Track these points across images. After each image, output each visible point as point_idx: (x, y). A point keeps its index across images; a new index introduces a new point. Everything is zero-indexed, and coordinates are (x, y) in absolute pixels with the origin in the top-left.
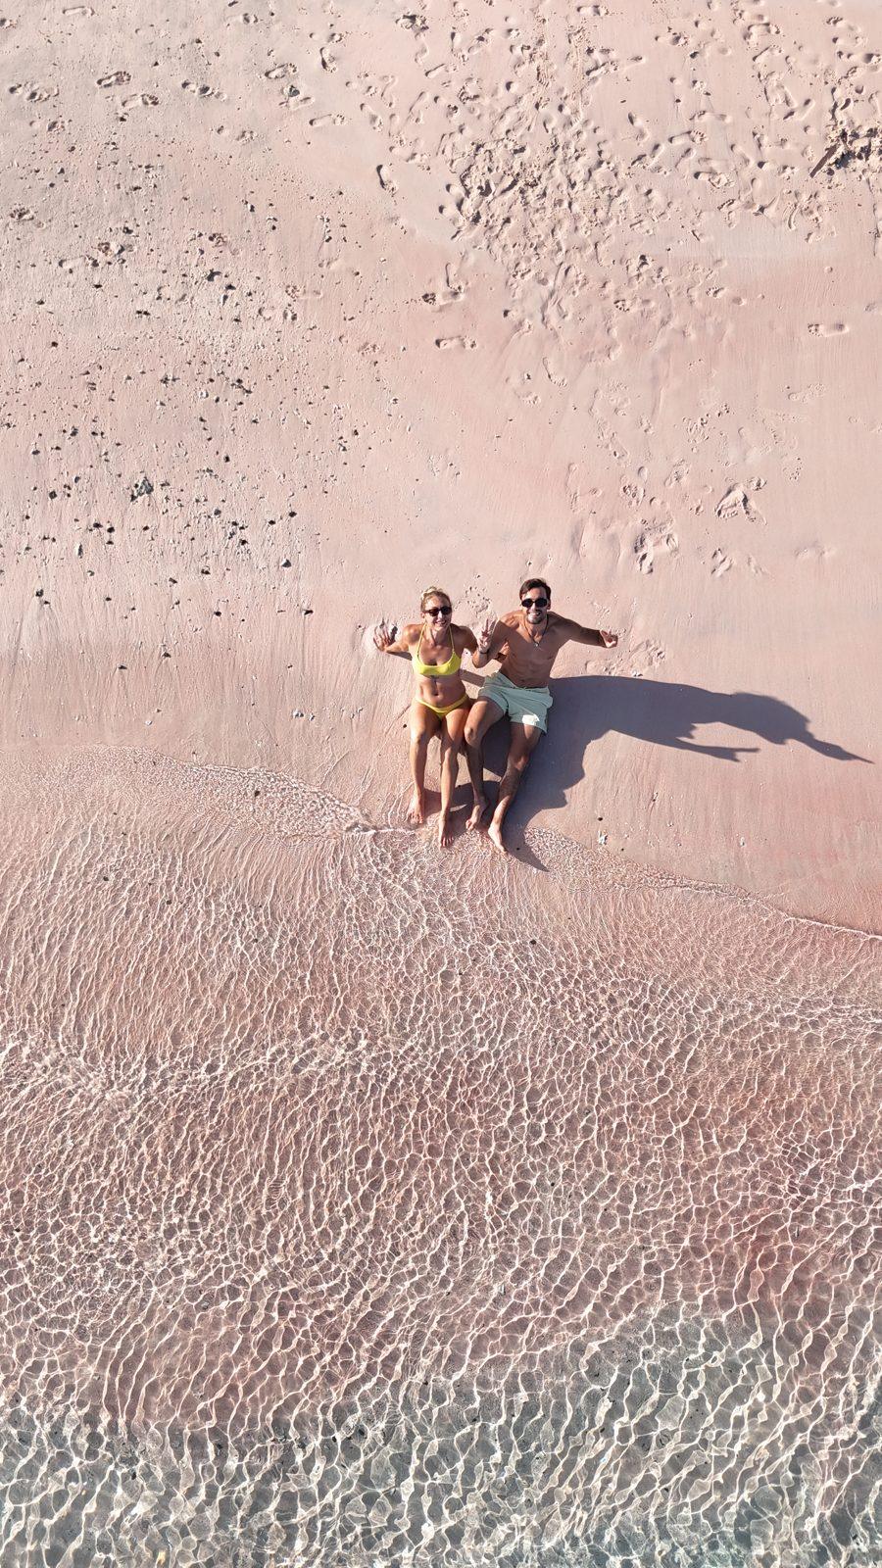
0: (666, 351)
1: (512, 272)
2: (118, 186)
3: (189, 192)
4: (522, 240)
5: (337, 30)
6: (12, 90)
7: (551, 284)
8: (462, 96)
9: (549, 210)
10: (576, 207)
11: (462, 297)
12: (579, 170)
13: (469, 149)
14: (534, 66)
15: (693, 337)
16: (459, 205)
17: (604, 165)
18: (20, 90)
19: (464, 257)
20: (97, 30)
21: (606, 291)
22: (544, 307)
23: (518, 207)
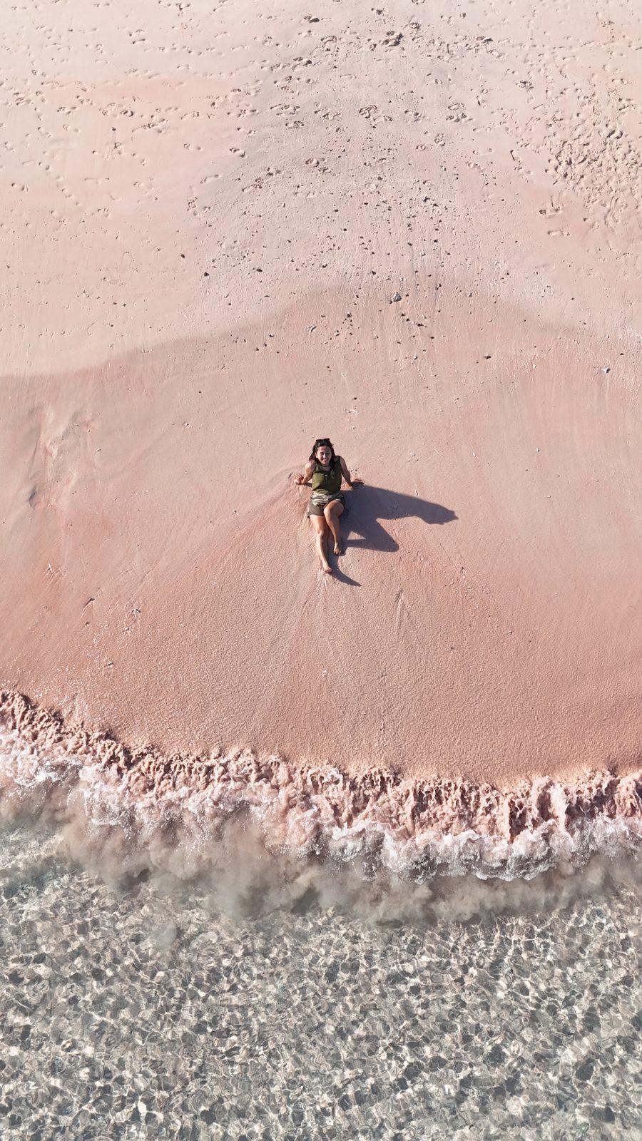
1: (587, 200)
2: (374, 158)
3: (411, 161)
4: (591, 186)
5: (485, 88)
6: (316, 112)
7: (608, 206)
8: (554, 119)
9: (604, 173)
10: (618, 171)
11: (560, 212)
12: (619, 154)
13: (560, 144)
14: (592, 106)
16: (556, 169)
17: (632, 152)
18: (320, 113)
19: (560, 193)
20: (359, 86)
22: (605, 217)
23: (587, 170)
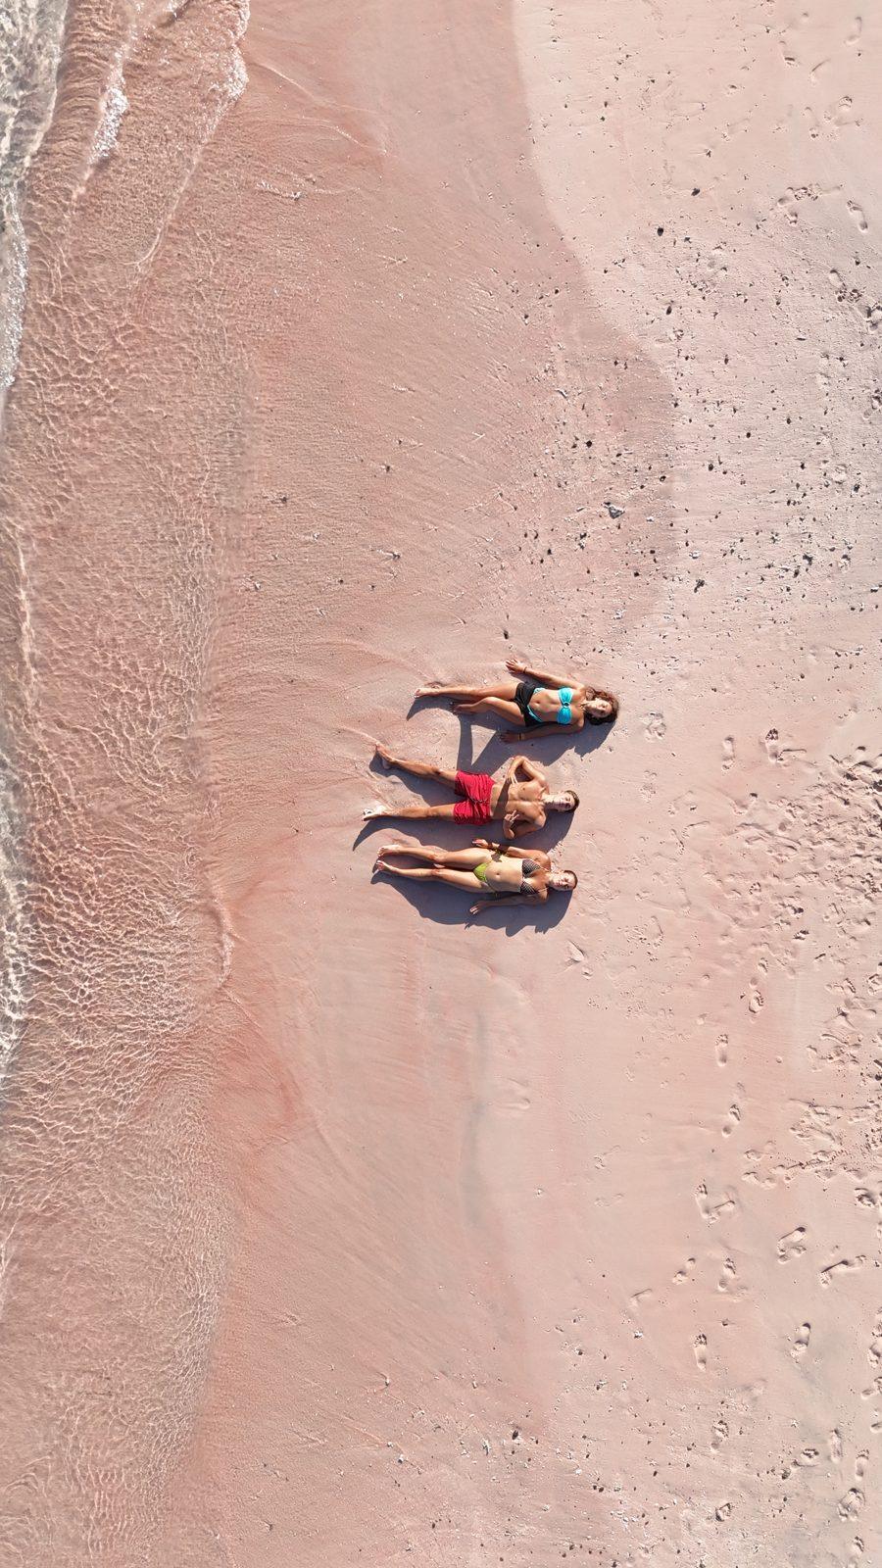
0: (709, 918)
4: (824, 813)
7: (780, 833)
9: (856, 838)
10: (857, 860)
11: (773, 761)
15: (722, 942)
16: (864, 763)
19: (810, 764)
21: (770, 878)
22: (758, 826)
23: (859, 812)
